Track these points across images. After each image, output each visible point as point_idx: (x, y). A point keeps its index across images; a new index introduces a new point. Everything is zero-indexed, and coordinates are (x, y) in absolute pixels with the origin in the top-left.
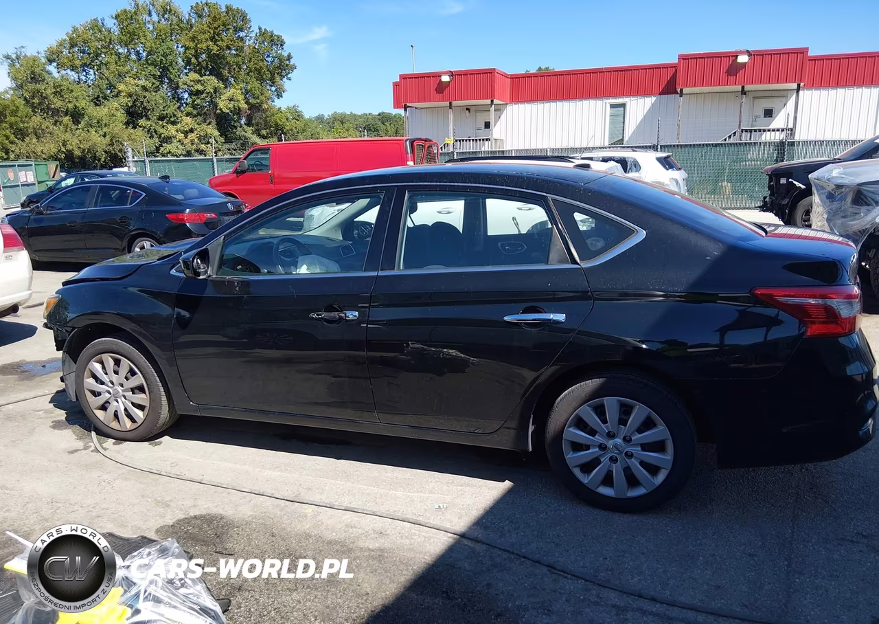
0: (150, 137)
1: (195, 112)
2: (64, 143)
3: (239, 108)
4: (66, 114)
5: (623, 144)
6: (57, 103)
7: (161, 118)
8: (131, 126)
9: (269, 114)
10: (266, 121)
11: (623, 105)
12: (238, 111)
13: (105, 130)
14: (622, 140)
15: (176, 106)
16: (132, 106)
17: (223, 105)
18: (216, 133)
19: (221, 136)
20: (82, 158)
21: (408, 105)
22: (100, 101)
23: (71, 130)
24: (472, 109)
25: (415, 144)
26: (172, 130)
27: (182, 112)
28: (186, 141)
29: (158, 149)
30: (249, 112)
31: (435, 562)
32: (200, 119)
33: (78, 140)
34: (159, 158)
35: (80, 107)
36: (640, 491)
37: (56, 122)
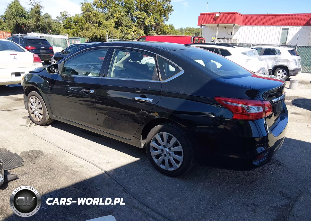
0: (122, 33)
1: (137, 25)
2: (95, 33)
3: (152, 24)
4: (96, 23)
5: (286, 44)
6: (94, 19)
7: (126, 27)
8: (116, 28)
9: (162, 26)
10: (160, 29)
11: (288, 29)
12: (152, 25)
13: (108, 29)
14: (286, 43)
15: (132, 22)
16: (118, 22)
17: (147, 23)
18: (143, 32)
19: (145, 34)
20: (100, 38)
21: (202, 24)
22: (108, 19)
23: (97, 28)
24: (227, 27)
25: (195, 39)
26: (129, 30)
27: (133, 25)
28: (133, 35)
29: (124, 37)
30: (155, 26)
31: (90, 179)
32: (139, 27)
33: (99, 32)
34: (124, 40)
35: (101, 21)
36: (172, 169)
37: (93, 25)
